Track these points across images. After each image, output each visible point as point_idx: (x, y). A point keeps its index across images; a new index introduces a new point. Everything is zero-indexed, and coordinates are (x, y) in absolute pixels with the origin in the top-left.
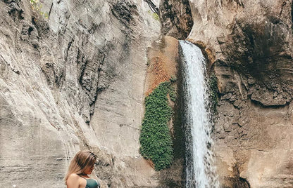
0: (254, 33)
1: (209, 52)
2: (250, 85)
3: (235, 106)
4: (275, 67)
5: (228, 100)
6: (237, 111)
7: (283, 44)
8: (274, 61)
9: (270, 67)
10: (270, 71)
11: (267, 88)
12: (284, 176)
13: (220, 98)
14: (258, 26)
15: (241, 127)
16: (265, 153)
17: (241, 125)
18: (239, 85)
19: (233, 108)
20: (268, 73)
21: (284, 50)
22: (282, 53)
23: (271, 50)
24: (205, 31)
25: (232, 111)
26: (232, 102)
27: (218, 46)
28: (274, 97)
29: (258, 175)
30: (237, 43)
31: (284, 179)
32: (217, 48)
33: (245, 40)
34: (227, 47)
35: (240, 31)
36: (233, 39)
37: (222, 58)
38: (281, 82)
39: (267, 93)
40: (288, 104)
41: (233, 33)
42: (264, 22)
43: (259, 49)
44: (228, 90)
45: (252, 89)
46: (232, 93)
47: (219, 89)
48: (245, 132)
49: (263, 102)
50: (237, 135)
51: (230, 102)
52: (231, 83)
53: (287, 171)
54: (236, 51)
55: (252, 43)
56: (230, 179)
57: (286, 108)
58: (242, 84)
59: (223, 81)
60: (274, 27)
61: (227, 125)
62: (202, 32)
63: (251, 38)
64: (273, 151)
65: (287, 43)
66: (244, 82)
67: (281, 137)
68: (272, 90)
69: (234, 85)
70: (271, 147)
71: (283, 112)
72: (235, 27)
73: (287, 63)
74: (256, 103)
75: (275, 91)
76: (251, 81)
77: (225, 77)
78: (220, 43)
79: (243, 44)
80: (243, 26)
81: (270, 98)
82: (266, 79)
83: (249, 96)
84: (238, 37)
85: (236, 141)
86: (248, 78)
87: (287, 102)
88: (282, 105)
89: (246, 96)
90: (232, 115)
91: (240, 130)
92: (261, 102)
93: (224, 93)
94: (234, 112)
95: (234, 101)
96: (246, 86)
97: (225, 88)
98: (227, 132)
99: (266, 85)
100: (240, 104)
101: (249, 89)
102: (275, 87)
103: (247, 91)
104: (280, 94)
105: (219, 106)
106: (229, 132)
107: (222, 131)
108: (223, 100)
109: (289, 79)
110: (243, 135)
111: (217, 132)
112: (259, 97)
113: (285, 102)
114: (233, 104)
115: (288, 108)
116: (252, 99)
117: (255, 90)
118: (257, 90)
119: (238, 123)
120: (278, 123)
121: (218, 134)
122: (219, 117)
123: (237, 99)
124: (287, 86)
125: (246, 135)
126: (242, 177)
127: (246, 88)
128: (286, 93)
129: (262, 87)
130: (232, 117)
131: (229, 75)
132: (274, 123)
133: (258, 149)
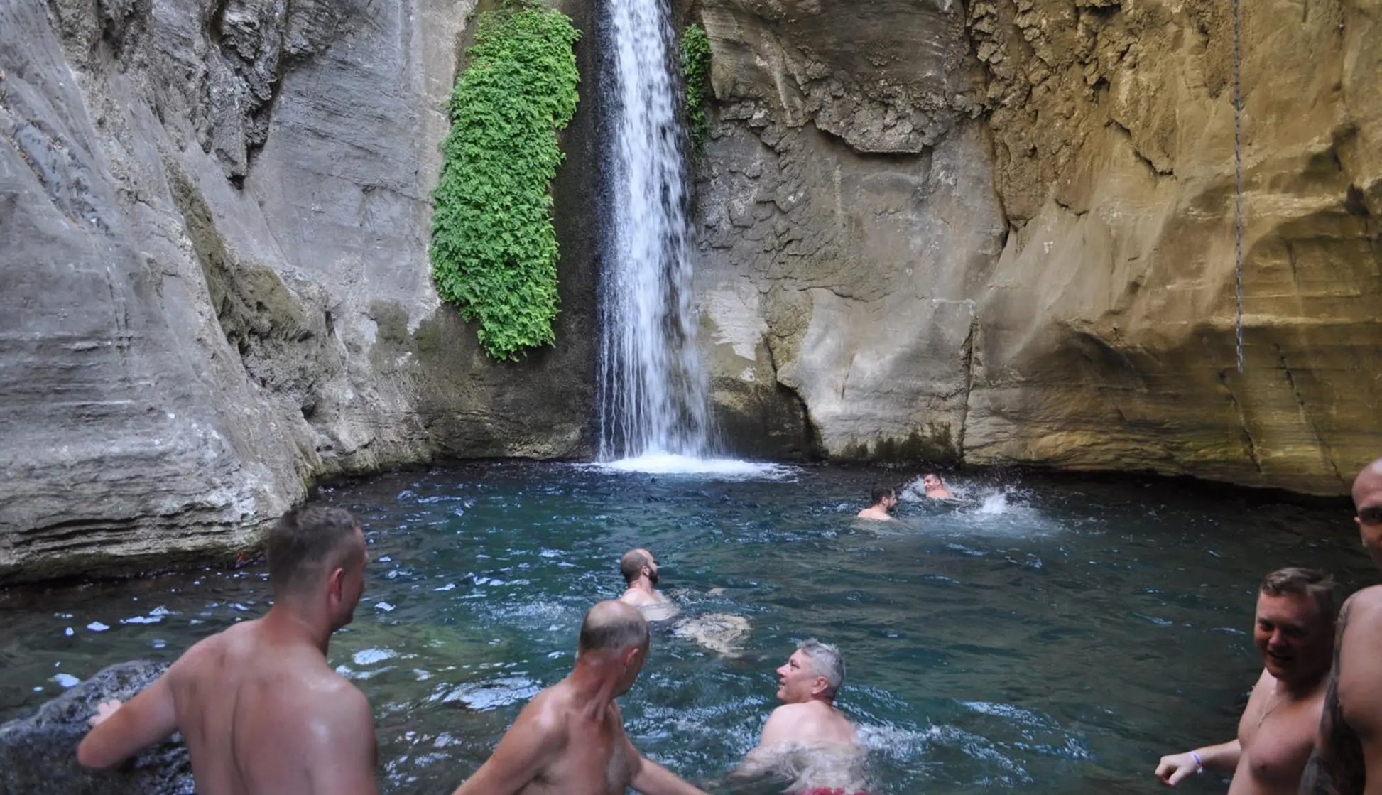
2: (814, 82)
3: (765, 145)
5: (742, 122)
6: (774, 162)
10: (872, 43)
11: (865, 95)
12: (915, 383)
13: (717, 112)
15: (783, 213)
17: (783, 207)
18: (778, 77)
19: (759, 148)
20: (868, 49)
25: (756, 158)
26: (758, 131)
28: (886, 128)
31: (913, 395)
38: (905, 80)
39: (865, 113)
40: (928, 150)
44: (742, 90)
45: (818, 93)
46: (756, 100)
47: (715, 84)
48: (797, 232)
49: (852, 138)
50: (771, 240)
51: (751, 130)
52: (755, 68)
53: (922, 367)
57: (922, 163)
58: (789, 78)
59: (727, 61)
61: (739, 206)
66: (794, 69)
68: (885, 103)
69: (764, 78)
70: (877, 288)
73: (926, 24)
74: (833, 140)
75: (887, 105)
76: (816, 68)
77: (734, 46)
81: (875, 128)
82: (863, 68)
83: (811, 117)
85: (769, 258)
86: (806, 58)
87: (925, 146)
88: (910, 154)
89: (800, 114)
90: (755, 174)
91: (781, 225)
92: (847, 138)
93: (732, 100)
94: (761, 164)
95: (763, 128)
96: (800, 83)
97: (735, 84)
98: (740, 227)
99: (861, 87)
100: (781, 138)
101: (808, 95)
102: (890, 96)
103: (805, 97)
104: (904, 118)
105: (715, 140)
106: (746, 227)
107: (722, 224)
108: (726, 121)
109: (929, 74)
110: (790, 242)
111: (708, 227)
112: (842, 123)
113: (920, 146)
114: (759, 136)
115: (929, 166)
116: (819, 126)
117: (829, 99)
118: (835, 98)
119: (773, 202)
120: (897, 211)
121: (710, 232)
122: (714, 177)
123: (773, 123)
124: (924, 95)
125: (801, 240)
126: (786, 383)
127: (802, 88)
128: (922, 115)
129: (848, 91)
130: (756, 178)
131: (746, 44)
132: (886, 210)
133: (837, 289)
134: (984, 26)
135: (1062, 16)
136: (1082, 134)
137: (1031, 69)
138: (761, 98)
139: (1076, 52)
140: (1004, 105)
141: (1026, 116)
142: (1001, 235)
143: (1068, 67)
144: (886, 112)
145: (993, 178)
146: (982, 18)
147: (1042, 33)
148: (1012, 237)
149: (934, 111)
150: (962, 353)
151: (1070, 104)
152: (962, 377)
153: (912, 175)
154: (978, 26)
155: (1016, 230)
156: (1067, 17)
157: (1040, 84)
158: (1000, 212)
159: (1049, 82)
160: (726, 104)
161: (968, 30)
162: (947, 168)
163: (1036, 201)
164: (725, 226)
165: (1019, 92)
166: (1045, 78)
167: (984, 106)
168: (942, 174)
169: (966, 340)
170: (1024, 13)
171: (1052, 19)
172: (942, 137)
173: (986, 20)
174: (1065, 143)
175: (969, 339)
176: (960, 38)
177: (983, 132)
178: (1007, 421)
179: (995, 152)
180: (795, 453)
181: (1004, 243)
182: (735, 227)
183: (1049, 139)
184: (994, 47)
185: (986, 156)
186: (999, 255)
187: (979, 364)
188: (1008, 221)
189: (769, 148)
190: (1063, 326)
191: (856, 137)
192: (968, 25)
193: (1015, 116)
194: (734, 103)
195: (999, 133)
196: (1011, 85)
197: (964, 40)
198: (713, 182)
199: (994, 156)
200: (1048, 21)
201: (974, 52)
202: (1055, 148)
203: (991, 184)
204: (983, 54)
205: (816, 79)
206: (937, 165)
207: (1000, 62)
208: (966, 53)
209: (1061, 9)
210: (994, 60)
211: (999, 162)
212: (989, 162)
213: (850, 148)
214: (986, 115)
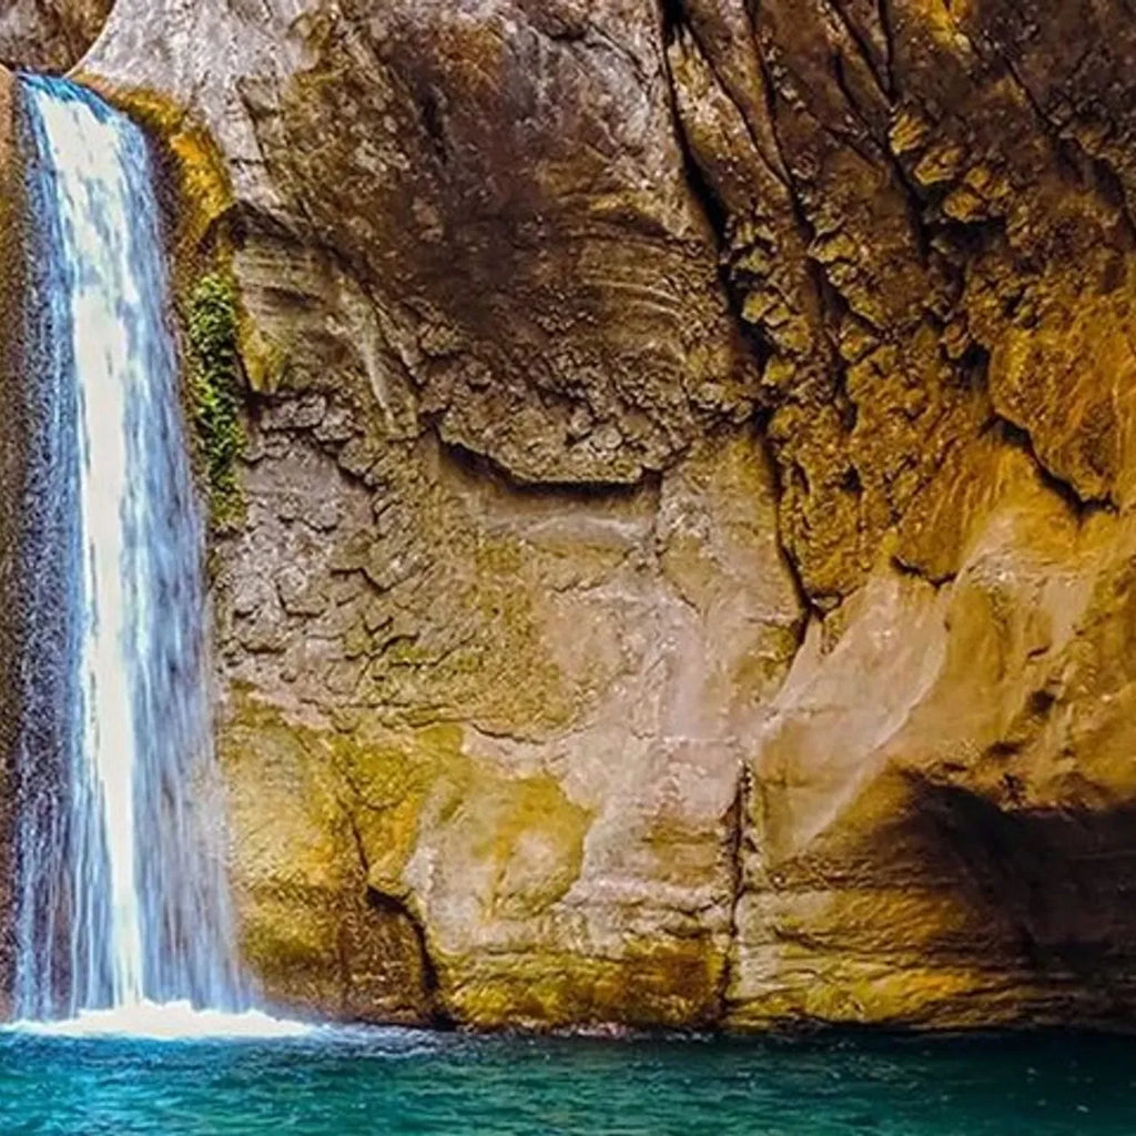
0: (440, 78)
1: (191, 156)
2: (435, 362)
3: (345, 473)
4: (568, 272)
5: (303, 433)
6: (362, 503)
7: (612, 153)
8: (560, 240)
9: (544, 270)
10: (541, 292)
11: (532, 384)
12: (632, 888)
13: (255, 416)
14: (461, 43)
15: (379, 590)
16: (524, 750)
17: (380, 579)
18: (368, 352)
19: (336, 477)
20: (533, 301)
21: (614, 188)
22: (609, 203)
23: (542, 176)
24: (177, 42)
25: (329, 495)
26: (331, 450)
27: (244, 127)
28: (571, 440)
29: (479, 877)
30: (349, 121)
31: (631, 908)
32: (237, 136)
33: (394, 108)
34: (294, 139)
35: (364, 58)
36: (327, 96)
37: (267, 195)
38: (606, 356)
39: (531, 413)
40: (653, 479)
41: (325, 65)
42: (495, 28)
43: (477, 168)
44: (301, 377)
45: (442, 382)
46: (328, 394)
47: (251, 366)
48: (406, 624)
49: (509, 457)
50: (359, 638)
51: (319, 448)
52: (326, 338)
53: (645, 858)
54: (342, 166)
55: (436, 130)
56: (311, 895)
57: (641, 501)
58: (389, 355)
59: (271, 326)
60: (555, 57)
61: (298, 578)
62: (160, 42)
63: (429, 105)
64: (571, 742)
65: (637, 152)
66: (400, 341)
67: (614, 663)
68: (564, 397)
69: (340, 351)
70: (559, 721)
71: (624, 525)
72: (335, 37)
73: (643, 258)
74: (468, 463)
75: (576, 401)
76: (441, 338)
77: (285, 300)
78: (257, 114)
79: (380, 129)
80: (379, 31)
81: (550, 441)
82: (525, 336)
83: (430, 422)
84: (355, 88)
85: (353, 671)
86: (420, 319)
87: (646, 471)
88: (617, 484)
89: (412, 417)
90: (327, 524)
91: (378, 611)
92: (499, 457)
93: (282, 394)
94: (339, 506)
95: (341, 444)
96: (409, 364)
97: (288, 368)
98: (299, 614)
99: (524, 369)
100: (376, 461)
101: (426, 383)
102: (578, 384)
103: (417, 389)
104: (606, 421)
105: (253, 465)
106: (310, 616)
107: (266, 609)
108: (272, 431)
109: (651, 345)
110: (393, 641)
111: (238, 615)
112: (489, 432)
113: (638, 472)
114: (334, 457)
115: (655, 506)
116: (446, 438)
117: (464, 390)
118: (475, 388)
119: (362, 570)
120: (593, 585)
121: (242, 624)
122: (250, 529)
123: (360, 435)
124: (641, 381)
125: (413, 639)
126: (386, 888)
127: (413, 372)
128: (640, 419)
129: (500, 376)
130: (328, 530)
131: (308, 296)
132: (575, 584)
133: (484, 724)
134: (754, 263)
135: (900, 240)
136: (941, 443)
137: (842, 335)
138: (336, 391)
139: (926, 304)
140: (795, 400)
141: (836, 417)
142: (794, 623)
143: (912, 331)
144: (572, 411)
145: (777, 525)
146: (748, 250)
147: (861, 272)
148: (814, 630)
149: (662, 411)
150: (721, 832)
151: (917, 393)
152: (724, 875)
153: (622, 522)
154: (743, 263)
155: (821, 615)
156: (907, 243)
157: (859, 361)
158: (789, 586)
159: (876, 357)
160: (272, 403)
161: (723, 271)
162: (689, 509)
163: (857, 564)
164: (271, 614)
165: (822, 376)
166: (869, 351)
167: (756, 402)
168: (679, 521)
169: (730, 809)
170: (827, 238)
171: (879, 247)
172: (679, 455)
173: (757, 252)
174: (911, 463)
175: (736, 807)
176: (709, 284)
177: (758, 447)
178: (807, 952)
179: (777, 478)
180: (400, 1013)
181: (800, 639)
182: (290, 615)
183: (879, 457)
184: (772, 300)
185: (763, 488)
186: (791, 659)
187: (753, 848)
188: (804, 596)
189: (351, 478)
190: (911, 776)
191: (514, 455)
192: (724, 261)
193: (815, 417)
194: (287, 399)
195: (788, 446)
196: (806, 363)
197: (716, 290)
198: (247, 537)
199: (777, 490)
200: (872, 251)
201: (735, 308)
202: (890, 471)
203: (772, 537)
204: (753, 310)
205: (438, 357)
206: (670, 505)
207: (786, 323)
208: (721, 310)
209: (896, 230)
210: (772, 322)
211: (789, 495)
212: (770, 501)
213: (503, 474)
214: (761, 417)
